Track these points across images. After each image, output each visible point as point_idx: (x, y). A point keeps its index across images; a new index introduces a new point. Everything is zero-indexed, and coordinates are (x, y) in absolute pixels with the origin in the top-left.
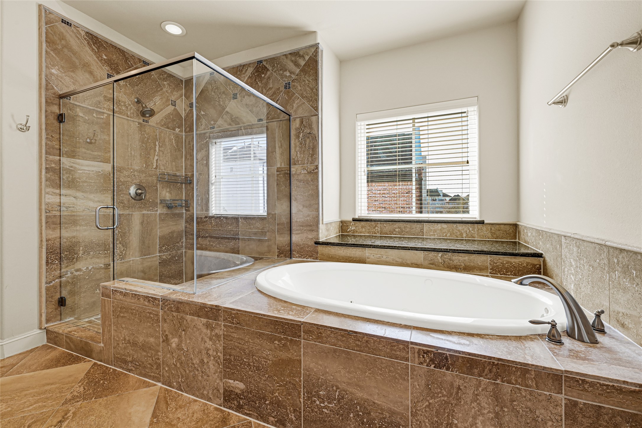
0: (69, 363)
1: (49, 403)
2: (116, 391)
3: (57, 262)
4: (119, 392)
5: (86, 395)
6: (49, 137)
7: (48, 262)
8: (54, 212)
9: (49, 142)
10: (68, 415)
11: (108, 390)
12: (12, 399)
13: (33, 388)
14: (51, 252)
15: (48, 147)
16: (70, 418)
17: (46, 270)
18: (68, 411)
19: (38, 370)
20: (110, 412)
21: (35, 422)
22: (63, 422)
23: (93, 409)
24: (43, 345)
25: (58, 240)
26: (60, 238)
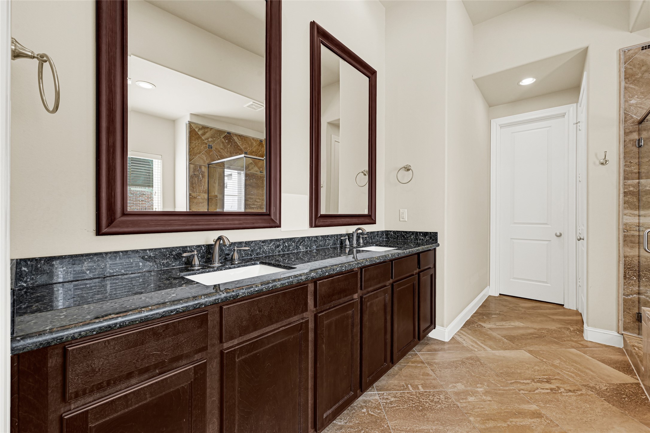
0: (620, 369)
1: (578, 378)
2: (625, 409)
3: (635, 278)
4: (627, 412)
5: (602, 393)
6: (627, 163)
7: (626, 277)
8: (632, 232)
9: (627, 169)
10: (577, 392)
11: (621, 403)
12: (565, 362)
13: (581, 365)
14: (629, 268)
15: (626, 173)
16: (577, 394)
17: (624, 284)
18: (581, 390)
19: (596, 359)
20: (602, 414)
21: (560, 380)
22: (571, 392)
23: (595, 402)
24: (619, 348)
25: (637, 258)
26: (639, 257)
